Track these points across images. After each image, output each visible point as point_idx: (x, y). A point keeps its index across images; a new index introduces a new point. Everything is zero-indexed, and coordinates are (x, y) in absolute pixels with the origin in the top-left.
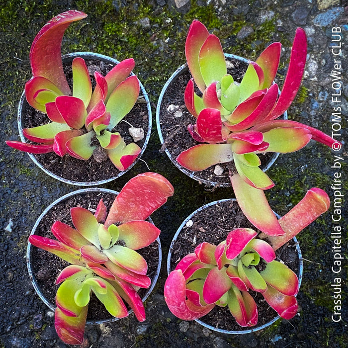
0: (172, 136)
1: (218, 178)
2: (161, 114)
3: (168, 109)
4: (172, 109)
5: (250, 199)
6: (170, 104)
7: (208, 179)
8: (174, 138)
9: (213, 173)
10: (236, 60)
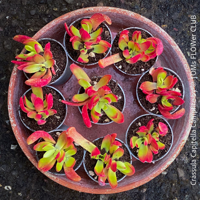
0: (116, 87)
1: (94, 80)
2: (123, 94)
3: (121, 97)
4: (119, 97)
5: (82, 76)
6: (121, 99)
7: (97, 79)
8: (115, 87)
9: (96, 81)
10: (105, 123)
